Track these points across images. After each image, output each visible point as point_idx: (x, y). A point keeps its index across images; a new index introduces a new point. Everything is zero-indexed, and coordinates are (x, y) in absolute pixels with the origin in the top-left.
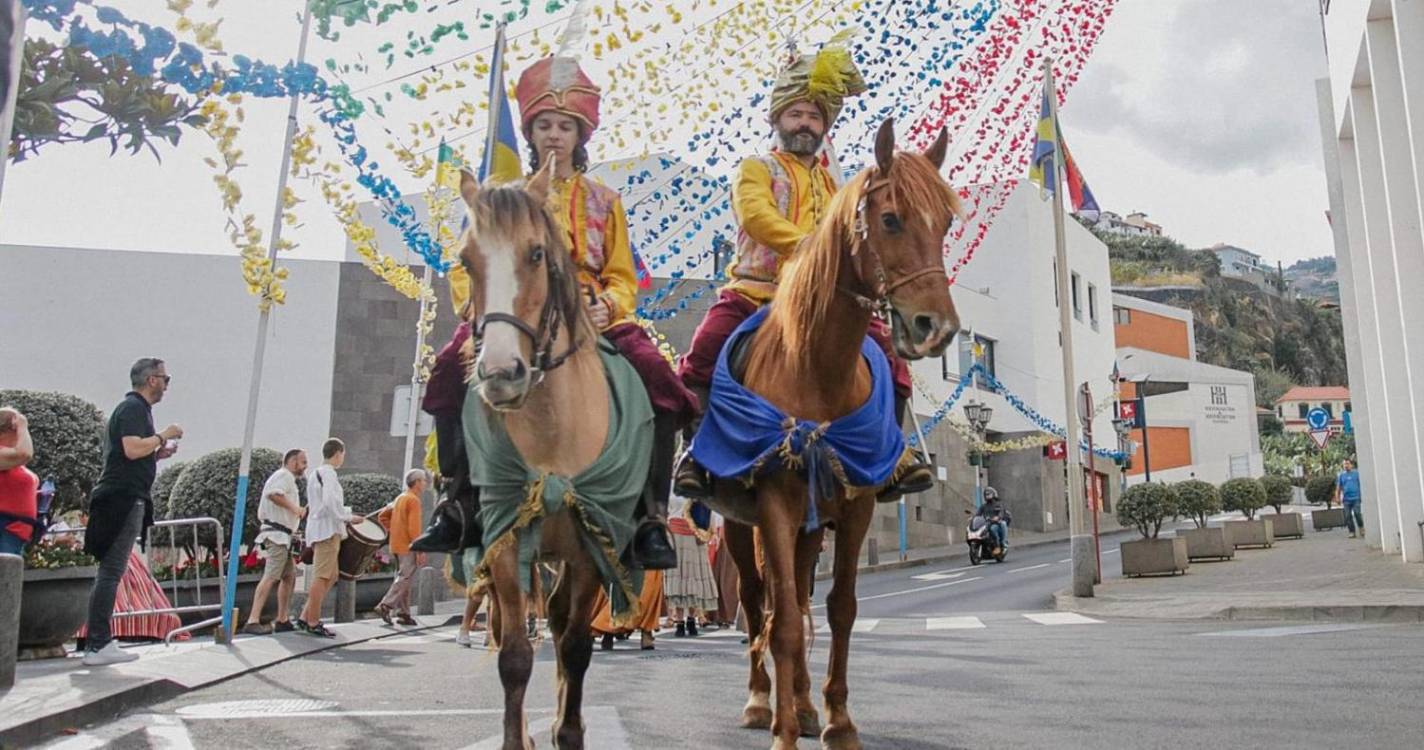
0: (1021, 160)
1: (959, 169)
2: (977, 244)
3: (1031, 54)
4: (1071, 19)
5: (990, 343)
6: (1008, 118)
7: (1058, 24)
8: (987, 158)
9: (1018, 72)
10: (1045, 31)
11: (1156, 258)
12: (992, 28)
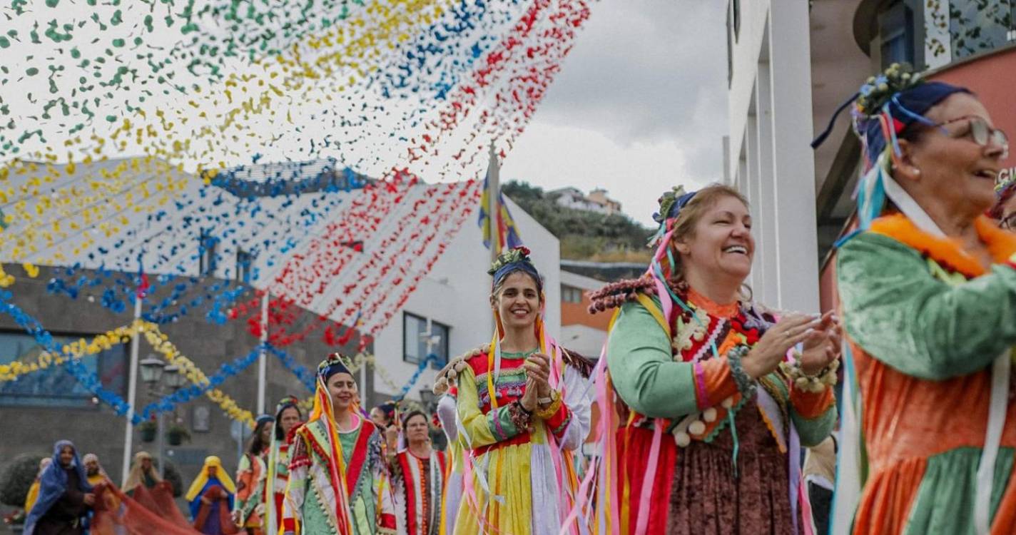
0: (476, 194)
1: (423, 202)
2: (436, 259)
3: (485, 114)
4: (519, 86)
5: (445, 330)
6: (465, 163)
7: (509, 90)
8: (446, 193)
9: (475, 126)
10: (498, 96)
11: (613, 235)
12: (453, 96)
